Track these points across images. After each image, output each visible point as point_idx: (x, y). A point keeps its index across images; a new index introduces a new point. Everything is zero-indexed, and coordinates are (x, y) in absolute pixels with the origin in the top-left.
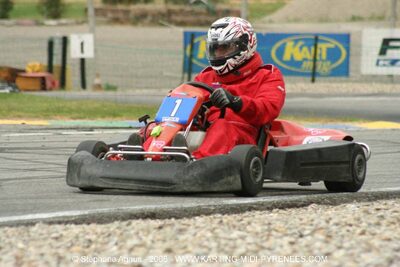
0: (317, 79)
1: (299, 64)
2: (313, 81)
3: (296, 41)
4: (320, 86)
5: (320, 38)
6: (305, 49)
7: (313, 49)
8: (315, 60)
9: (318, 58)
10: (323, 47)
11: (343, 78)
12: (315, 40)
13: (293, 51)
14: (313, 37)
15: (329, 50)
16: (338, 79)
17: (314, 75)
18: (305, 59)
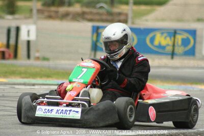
0: (175, 57)
1: (164, 48)
2: (172, 58)
3: (162, 33)
4: (177, 62)
5: (178, 32)
6: (168, 39)
7: (173, 38)
8: (174, 45)
9: (176, 44)
10: (179, 38)
11: (192, 57)
12: (174, 33)
13: (161, 40)
14: (173, 31)
15: (183, 40)
16: (187, 57)
17: (173, 55)
18: (168, 45)
